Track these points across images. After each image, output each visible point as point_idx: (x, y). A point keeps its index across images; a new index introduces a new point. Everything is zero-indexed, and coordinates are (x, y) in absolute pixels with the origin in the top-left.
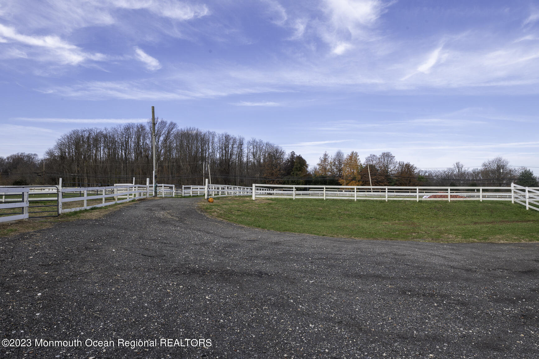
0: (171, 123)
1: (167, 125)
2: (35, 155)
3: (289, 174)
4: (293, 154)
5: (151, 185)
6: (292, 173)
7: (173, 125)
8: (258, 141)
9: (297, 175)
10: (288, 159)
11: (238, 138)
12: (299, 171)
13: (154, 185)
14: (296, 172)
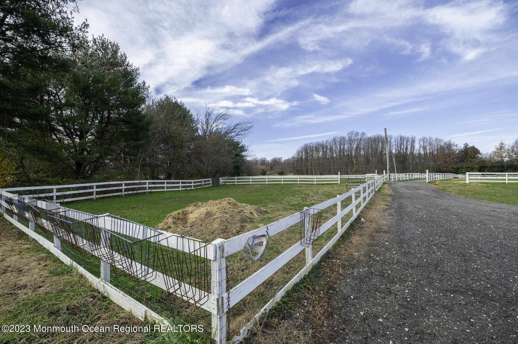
0: (362, 133)
1: (360, 134)
2: (282, 158)
3: (462, 161)
4: (466, 145)
5: (386, 174)
6: (466, 160)
7: (363, 134)
8: (428, 138)
9: (471, 162)
10: (461, 150)
11: (410, 137)
12: (473, 159)
13: (388, 174)
14: (470, 159)
